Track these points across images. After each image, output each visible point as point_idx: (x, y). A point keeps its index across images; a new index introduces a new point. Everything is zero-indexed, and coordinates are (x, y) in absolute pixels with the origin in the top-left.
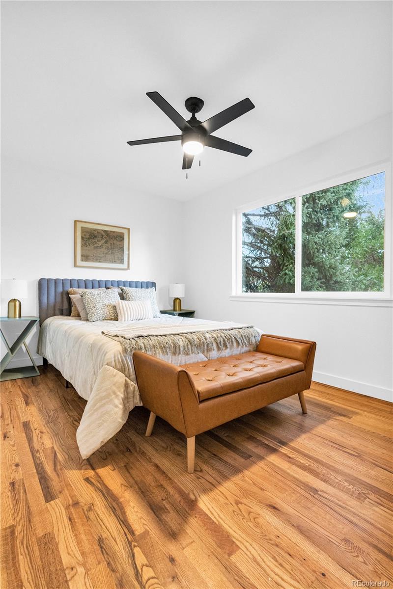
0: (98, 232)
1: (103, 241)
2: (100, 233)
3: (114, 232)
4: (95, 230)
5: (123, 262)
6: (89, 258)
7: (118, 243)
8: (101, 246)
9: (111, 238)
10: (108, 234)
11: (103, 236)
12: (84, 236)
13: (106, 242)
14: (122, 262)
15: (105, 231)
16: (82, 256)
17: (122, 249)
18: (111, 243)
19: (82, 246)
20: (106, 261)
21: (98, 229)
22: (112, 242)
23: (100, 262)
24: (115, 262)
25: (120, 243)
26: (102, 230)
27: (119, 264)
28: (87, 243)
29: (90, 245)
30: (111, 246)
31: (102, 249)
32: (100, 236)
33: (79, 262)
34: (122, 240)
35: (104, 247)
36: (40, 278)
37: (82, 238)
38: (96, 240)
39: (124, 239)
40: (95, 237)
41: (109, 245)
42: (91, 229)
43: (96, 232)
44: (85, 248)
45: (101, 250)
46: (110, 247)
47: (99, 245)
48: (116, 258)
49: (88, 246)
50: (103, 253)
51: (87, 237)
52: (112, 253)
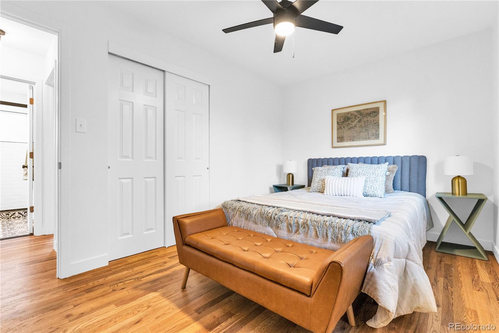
0: (351, 114)
1: (356, 121)
2: (353, 114)
3: (367, 109)
4: (348, 113)
5: (379, 136)
6: (343, 139)
7: (372, 119)
8: (355, 126)
9: (365, 116)
10: (361, 113)
11: (356, 116)
12: (339, 121)
13: (359, 121)
14: (377, 136)
15: (358, 112)
16: (338, 138)
17: (377, 124)
18: (365, 122)
19: (337, 130)
20: (359, 139)
21: (351, 112)
22: (365, 119)
23: (353, 141)
24: (369, 138)
25: (375, 119)
26: (355, 111)
27: (374, 139)
28: (342, 126)
29: (344, 127)
30: (365, 123)
31: (356, 129)
32: (353, 118)
33: (336, 144)
34: (376, 115)
35: (358, 126)
36: (307, 160)
37: (338, 123)
38: (350, 122)
39: (379, 113)
40: (349, 119)
41: (362, 123)
42: (345, 113)
43: (350, 114)
44: (340, 131)
45: (354, 130)
46: (363, 125)
47: (353, 126)
48: (370, 134)
49: (343, 129)
50: (357, 132)
51: (342, 120)
52: (365, 130)
